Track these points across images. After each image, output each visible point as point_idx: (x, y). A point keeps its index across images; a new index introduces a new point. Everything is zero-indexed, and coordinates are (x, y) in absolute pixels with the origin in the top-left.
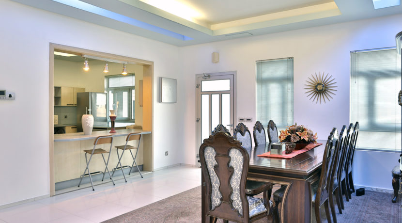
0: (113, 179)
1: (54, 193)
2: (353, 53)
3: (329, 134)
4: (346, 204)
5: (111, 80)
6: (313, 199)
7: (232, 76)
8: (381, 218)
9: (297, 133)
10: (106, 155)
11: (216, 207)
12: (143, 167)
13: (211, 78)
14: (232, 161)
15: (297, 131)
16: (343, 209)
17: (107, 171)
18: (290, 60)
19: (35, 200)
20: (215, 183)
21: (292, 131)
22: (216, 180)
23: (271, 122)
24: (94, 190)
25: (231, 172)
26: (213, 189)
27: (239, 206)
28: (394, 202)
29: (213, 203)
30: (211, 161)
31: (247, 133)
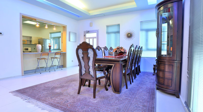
0: (50, 70)
1: (24, 75)
2: (141, 22)
3: (130, 46)
4: (137, 76)
5: (52, 34)
6: (124, 72)
7: (97, 32)
8: (149, 80)
9: (120, 49)
10: (46, 60)
11: (83, 74)
12: (63, 66)
13: (90, 32)
14: (89, 54)
15: (119, 48)
16: (136, 77)
17: (47, 67)
18: (119, 25)
19: (14, 77)
20: (83, 65)
21: (118, 49)
22: (83, 63)
23: (111, 47)
24: (41, 74)
25: (88, 59)
26: (82, 67)
27: (92, 73)
28: (153, 75)
29: (82, 73)
30: (81, 55)
31: (101, 50)
